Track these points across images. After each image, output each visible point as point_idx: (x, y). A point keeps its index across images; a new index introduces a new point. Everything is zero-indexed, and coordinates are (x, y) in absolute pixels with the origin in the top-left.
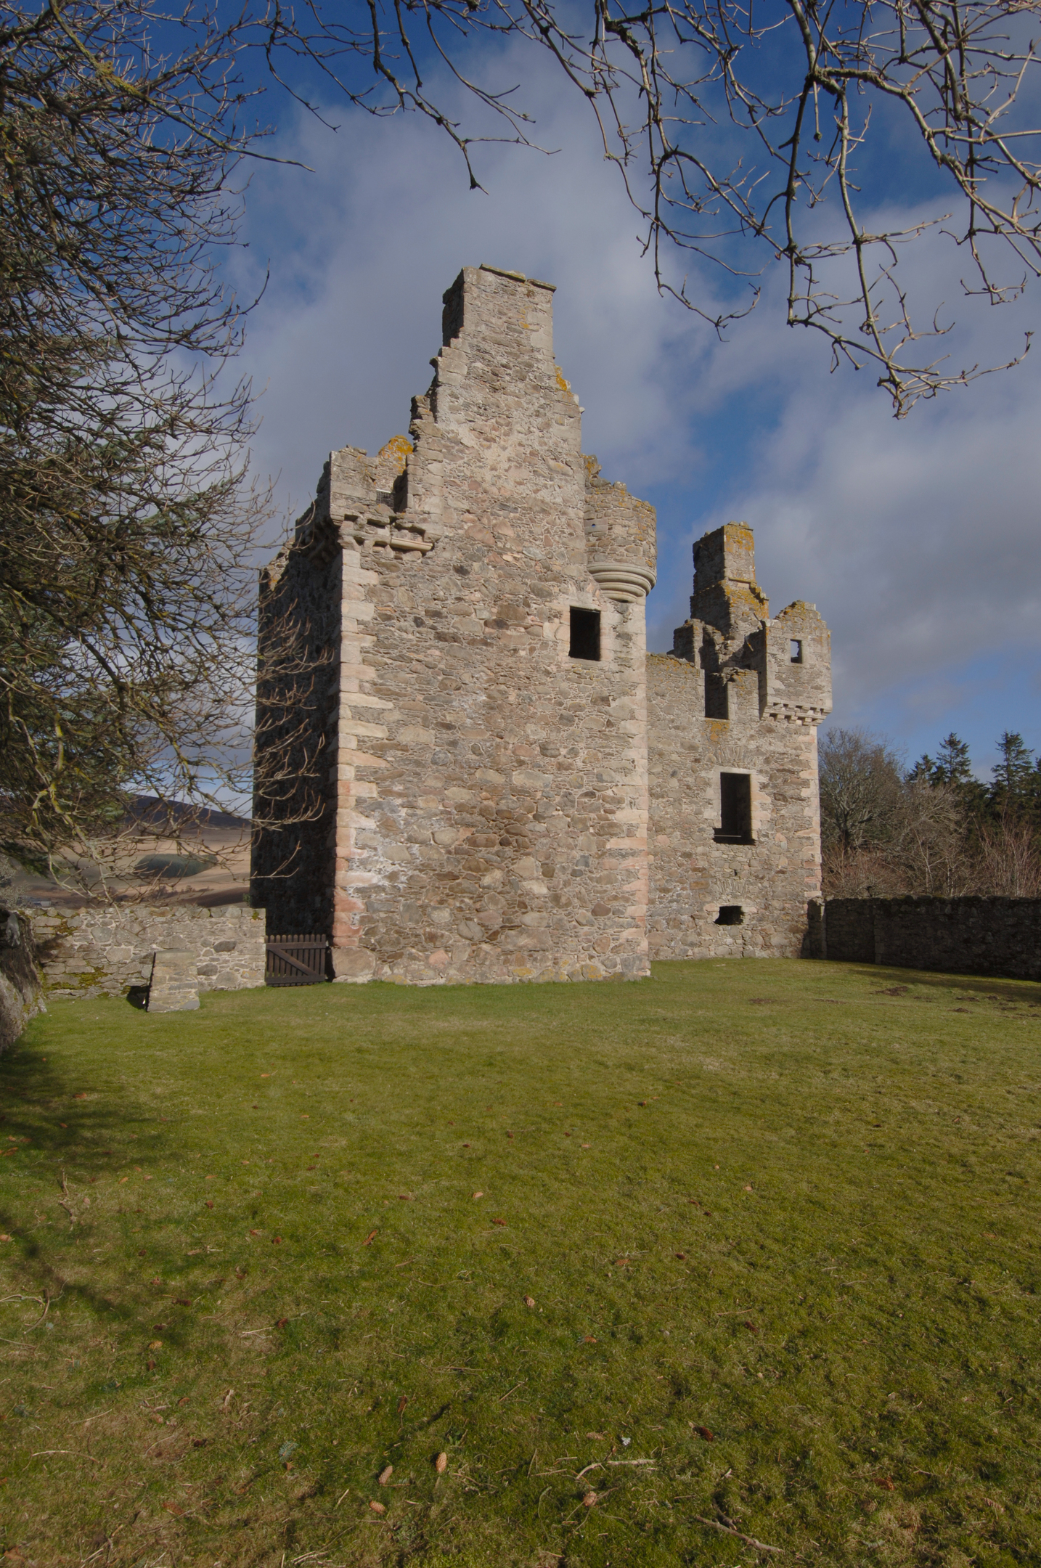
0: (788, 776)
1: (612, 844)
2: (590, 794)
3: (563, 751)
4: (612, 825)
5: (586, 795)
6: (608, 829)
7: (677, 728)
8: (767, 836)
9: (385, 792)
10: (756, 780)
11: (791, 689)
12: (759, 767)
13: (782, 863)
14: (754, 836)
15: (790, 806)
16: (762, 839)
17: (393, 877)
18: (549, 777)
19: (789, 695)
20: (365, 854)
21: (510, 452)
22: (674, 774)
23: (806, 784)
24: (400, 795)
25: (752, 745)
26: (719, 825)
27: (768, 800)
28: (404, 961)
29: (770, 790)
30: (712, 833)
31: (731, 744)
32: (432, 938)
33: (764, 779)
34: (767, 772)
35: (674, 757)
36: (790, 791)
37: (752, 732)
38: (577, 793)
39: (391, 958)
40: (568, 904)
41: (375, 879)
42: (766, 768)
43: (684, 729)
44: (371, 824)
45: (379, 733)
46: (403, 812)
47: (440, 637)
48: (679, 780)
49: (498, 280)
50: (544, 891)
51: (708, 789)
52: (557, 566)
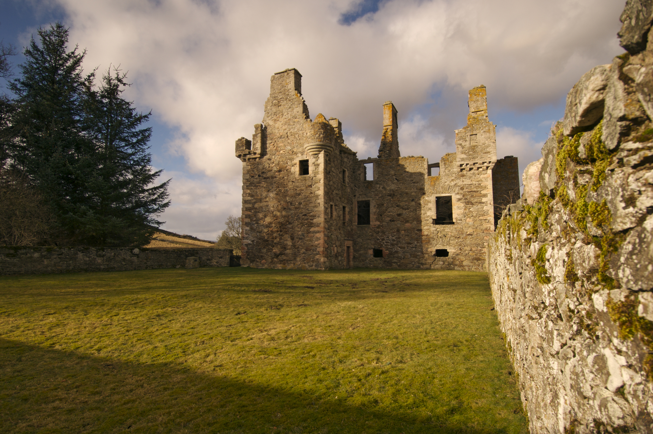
0: (474, 194)
1: (312, 229)
2: (305, 215)
3: (297, 204)
4: (312, 223)
5: (304, 215)
6: (311, 225)
7: (414, 183)
8: (461, 220)
9: (251, 220)
10: (455, 198)
11: (470, 157)
12: (456, 192)
13: (470, 231)
14: (454, 221)
15: (475, 206)
16: (458, 222)
17: (253, 241)
18: (293, 211)
19: (469, 159)
20: (247, 236)
21: (282, 122)
22: (413, 200)
23: (485, 196)
24: (254, 221)
25: (453, 183)
26: (435, 217)
27: (462, 205)
28: (255, 262)
29: (463, 201)
30: (431, 221)
31: (441, 185)
32: (262, 256)
33: (458, 197)
34: (461, 194)
35: (413, 194)
36: (474, 200)
37: (453, 178)
38: (301, 215)
39: (252, 261)
40: (298, 248)
41: (249, 242)
42: (461, 192)
43: (417, 182)
44: (248, 228)
45: (250, 206)
46: (256, 225)
47: (265, 178)
48: (415, 202)
49: (279, 75)
50: (291, 244)
51: (429, 204)
52: (295, 150)
